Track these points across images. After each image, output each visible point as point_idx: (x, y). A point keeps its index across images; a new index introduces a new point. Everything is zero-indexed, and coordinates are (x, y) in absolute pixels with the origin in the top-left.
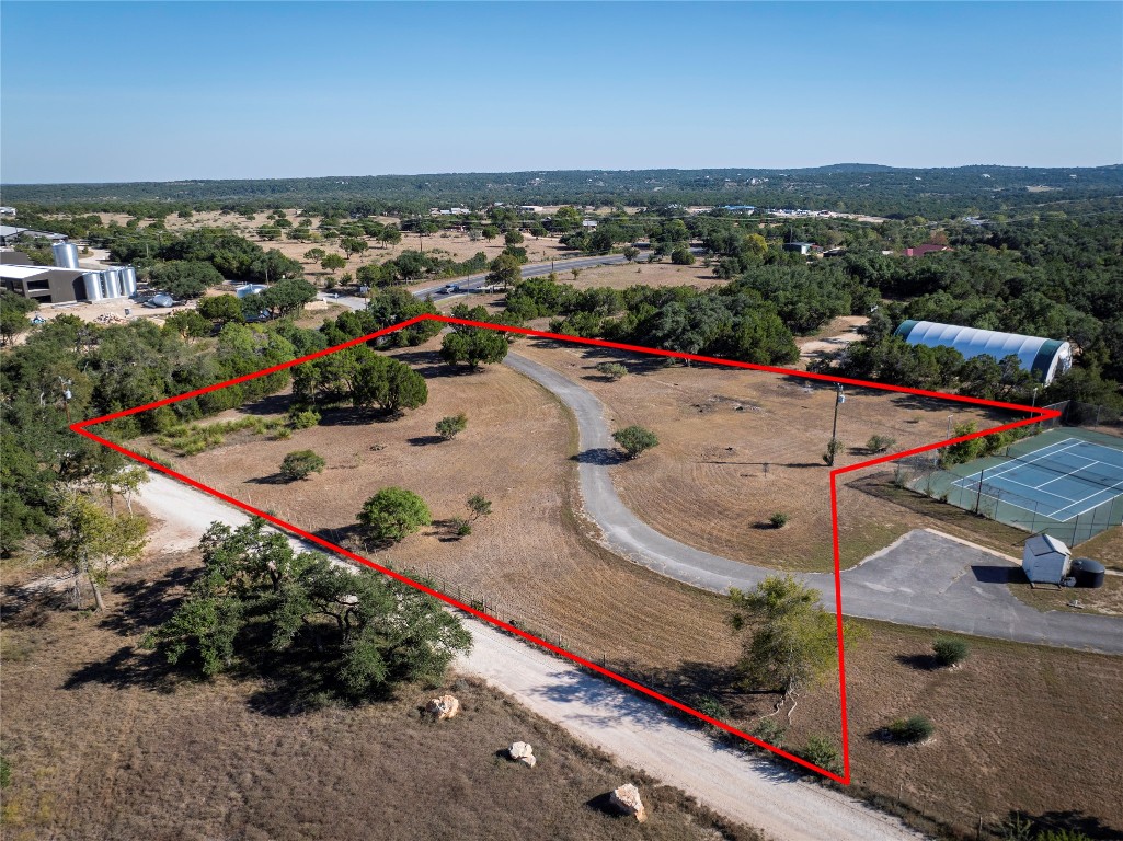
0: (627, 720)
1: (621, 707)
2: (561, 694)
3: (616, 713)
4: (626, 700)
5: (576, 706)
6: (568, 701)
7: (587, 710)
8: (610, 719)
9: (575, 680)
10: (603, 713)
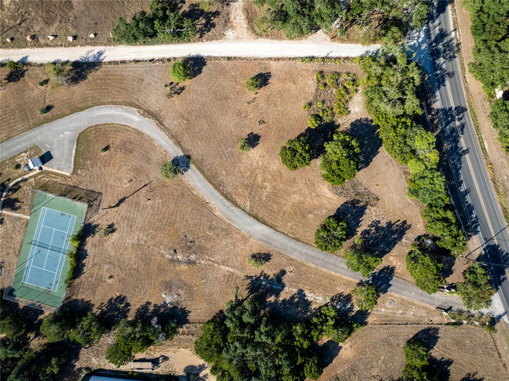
0: (85, 56)
1: (88, 58)
2: (100, 54)
3: (88, 56)
4: (89, 60)
5: (95, 52)
6: (98, 53)
7: (93, 53)
8: (88, 54)
9: (100, 59)
10: (90, 55)
